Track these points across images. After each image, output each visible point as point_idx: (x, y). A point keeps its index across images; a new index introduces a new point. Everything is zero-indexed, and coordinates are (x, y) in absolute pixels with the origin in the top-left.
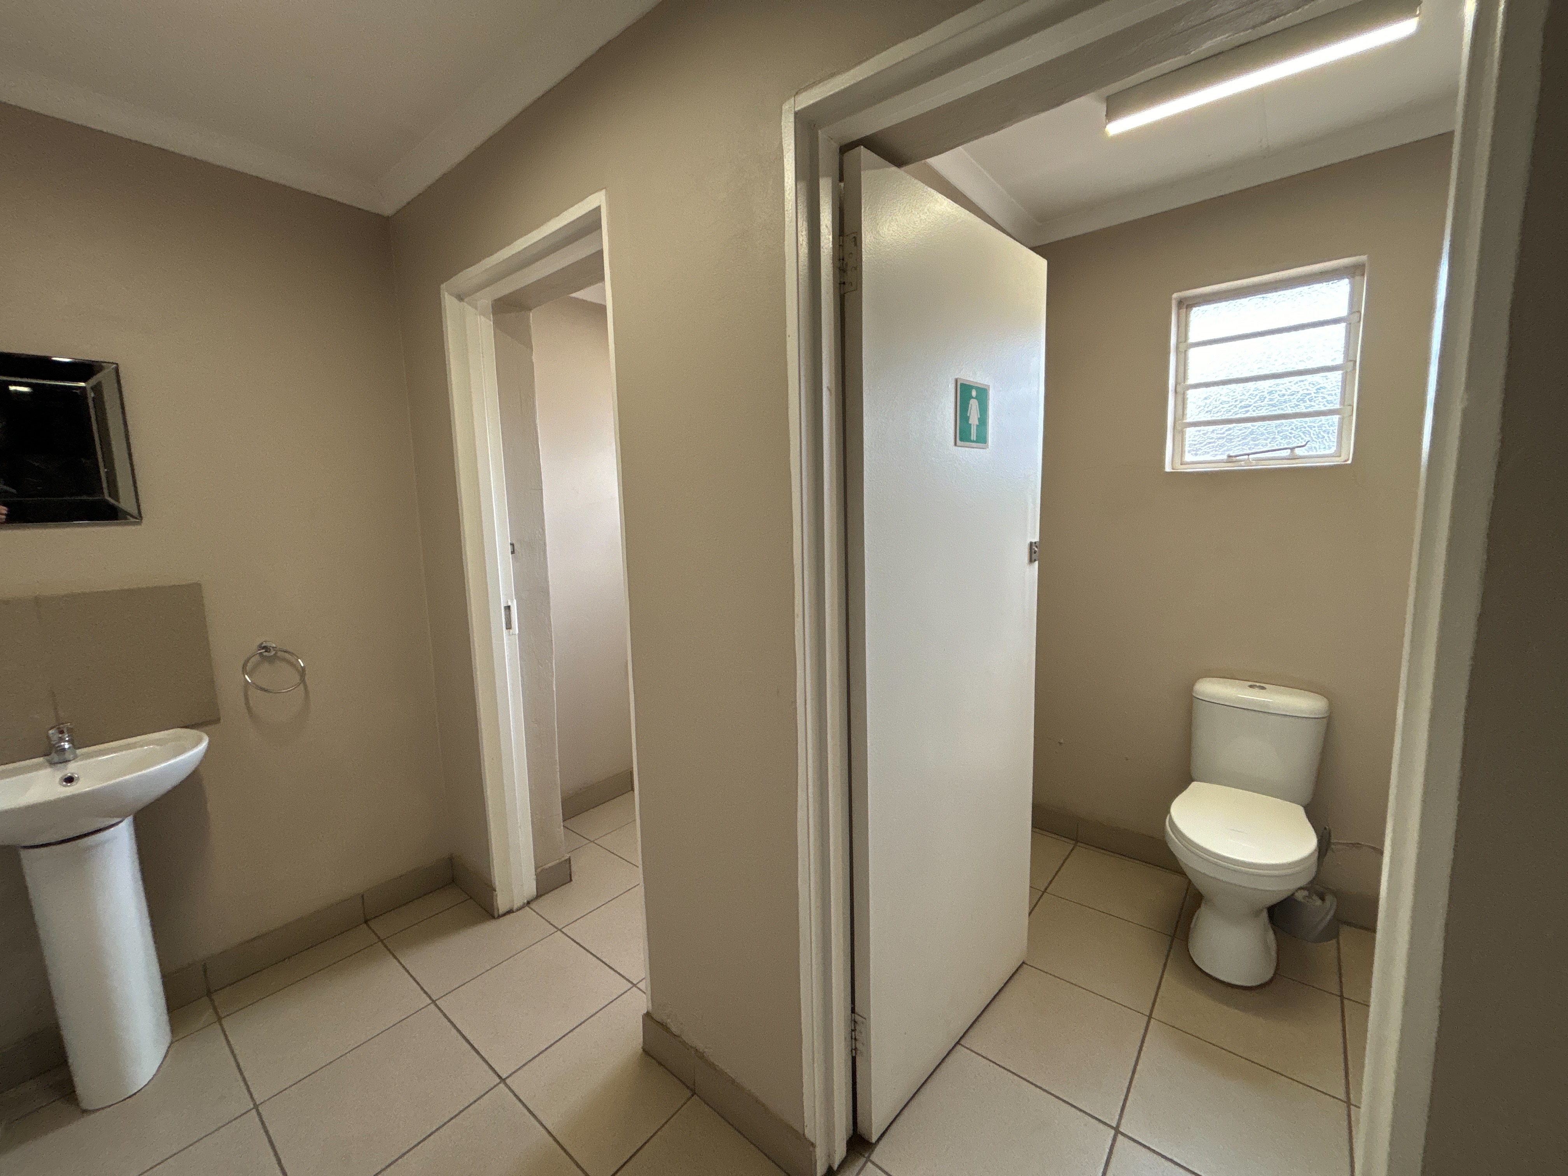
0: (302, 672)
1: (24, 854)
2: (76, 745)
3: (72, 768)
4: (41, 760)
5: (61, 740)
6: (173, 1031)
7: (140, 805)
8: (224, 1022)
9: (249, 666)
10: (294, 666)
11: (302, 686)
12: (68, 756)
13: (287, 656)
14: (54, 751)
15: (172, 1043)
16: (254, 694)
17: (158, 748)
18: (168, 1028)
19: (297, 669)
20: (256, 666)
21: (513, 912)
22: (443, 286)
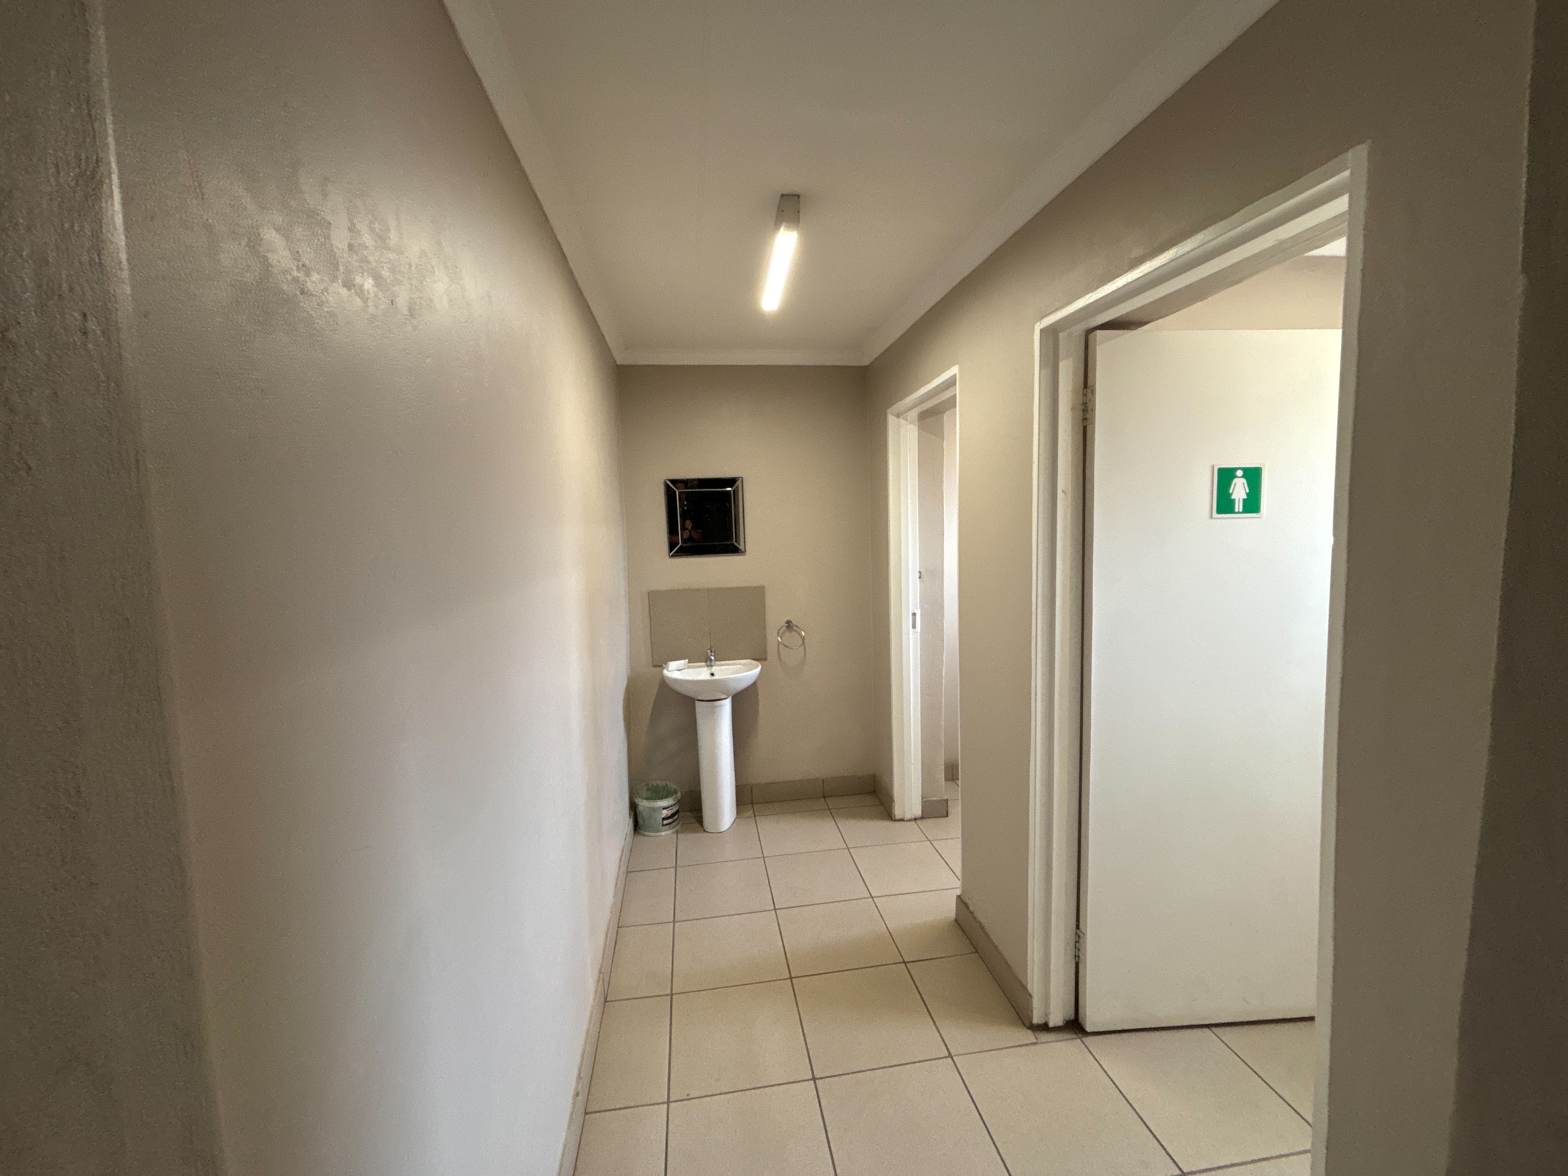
0: (803, 639)
1: (697, 703)
2: (716, 660)
3: (714, 669)
4: (703, 664)
5: (711, 655)
6: (738, 813)
7: (735, 692)
8: (757, 818)
9: (781, 632)
10: (800, 635)
11: (803, 646)
12: (713, 664)
13: (798, 629)
14: (709, 660)
15: (736, 818)
16: (781, 646)
17: (743, 667)
18: (735, 812)
19: (801, 636)
20: (783, 633)
21: (904, 821)
22: (889, 411)
